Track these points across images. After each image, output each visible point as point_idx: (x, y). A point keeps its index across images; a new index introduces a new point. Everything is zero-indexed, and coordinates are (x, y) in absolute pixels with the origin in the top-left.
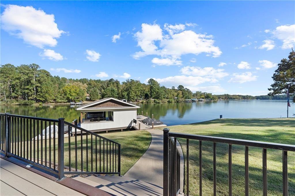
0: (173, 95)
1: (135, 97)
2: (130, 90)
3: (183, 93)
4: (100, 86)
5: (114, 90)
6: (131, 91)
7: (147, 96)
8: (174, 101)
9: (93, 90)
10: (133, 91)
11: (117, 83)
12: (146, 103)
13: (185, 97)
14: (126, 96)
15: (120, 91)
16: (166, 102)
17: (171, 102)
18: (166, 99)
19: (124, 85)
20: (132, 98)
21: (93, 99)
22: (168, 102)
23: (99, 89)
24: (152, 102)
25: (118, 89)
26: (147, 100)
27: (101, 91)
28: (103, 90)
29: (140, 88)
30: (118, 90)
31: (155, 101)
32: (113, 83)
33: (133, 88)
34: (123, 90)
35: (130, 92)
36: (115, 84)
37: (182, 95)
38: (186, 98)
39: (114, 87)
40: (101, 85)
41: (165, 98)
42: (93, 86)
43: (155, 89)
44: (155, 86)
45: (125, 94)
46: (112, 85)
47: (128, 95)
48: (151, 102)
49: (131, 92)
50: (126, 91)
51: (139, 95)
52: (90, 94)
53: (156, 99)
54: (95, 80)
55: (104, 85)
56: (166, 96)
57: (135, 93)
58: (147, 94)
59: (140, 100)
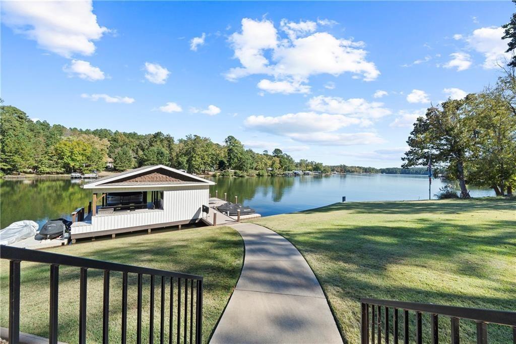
0: (266, 164)
1: (201, 166)
2: (193, 153)
3: (280, 162)
4: (135, 145)
5: (162, 153)
6: (194, 155)
7: (221, 165)
8: (267, 174)
9: (120, 152)
10: (198, 155)
11: (169, 140)
12: (221, 177)
13: (283, 168)
14: (184, 163)
15: (174, 154)
16: (255, 175)
17: (262, 176)
18: (253, 171)
19: (182, 145)
20: (196, 167)
21: (122, 169)
22: (257, 175)
23: (133, 150)
24: (231, 175)
25: (170, 150)
26: (222, 171)
27: (137, 154)
28: (141, 153)
29: (211, 151)
30: (171, 153)
31: (235, 173)
32: (162, 141)
33: (199, 150)
34: (180, 152)
35: (192, 156)
36: (165, 143)
37: (279, 165)
38: (285, 170)
39: (163, 147)
40: (138, 143)
41: (252, 169)
42: (121, 144)
43: (236, 153)
44: (236, 148)
45: (184, 160)
46: (158, 143)
47: (189, 161)
48: (229, 175)
49: (195, 157)
50: (185, 156)
51: (209, 162)
52: (116, 158)
53: (237, 169)
54: (125, 134)
55: (144, 142)
56: (255, 165)
57: (202, 160)
58: (222, 161)
59: (210, 171)
